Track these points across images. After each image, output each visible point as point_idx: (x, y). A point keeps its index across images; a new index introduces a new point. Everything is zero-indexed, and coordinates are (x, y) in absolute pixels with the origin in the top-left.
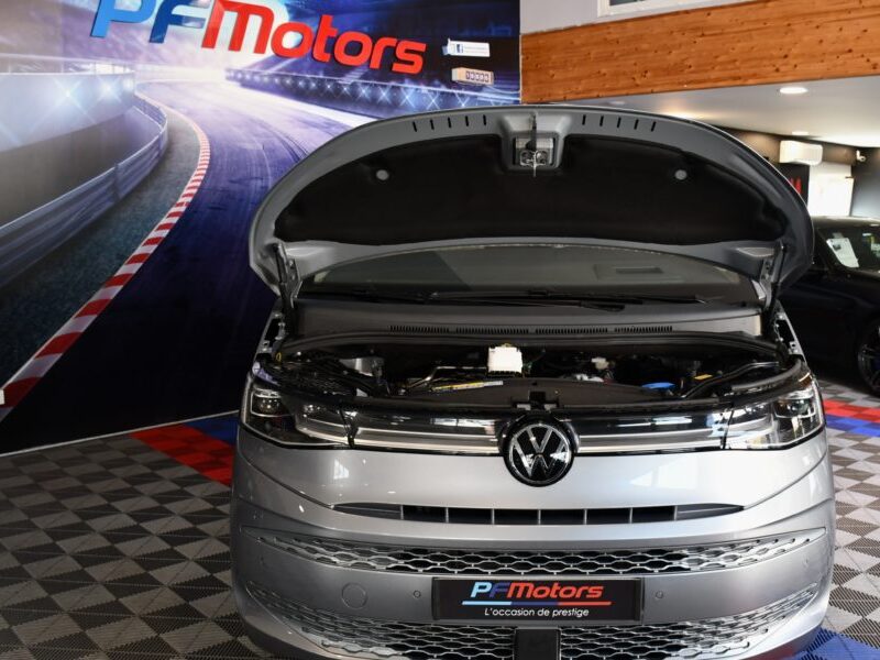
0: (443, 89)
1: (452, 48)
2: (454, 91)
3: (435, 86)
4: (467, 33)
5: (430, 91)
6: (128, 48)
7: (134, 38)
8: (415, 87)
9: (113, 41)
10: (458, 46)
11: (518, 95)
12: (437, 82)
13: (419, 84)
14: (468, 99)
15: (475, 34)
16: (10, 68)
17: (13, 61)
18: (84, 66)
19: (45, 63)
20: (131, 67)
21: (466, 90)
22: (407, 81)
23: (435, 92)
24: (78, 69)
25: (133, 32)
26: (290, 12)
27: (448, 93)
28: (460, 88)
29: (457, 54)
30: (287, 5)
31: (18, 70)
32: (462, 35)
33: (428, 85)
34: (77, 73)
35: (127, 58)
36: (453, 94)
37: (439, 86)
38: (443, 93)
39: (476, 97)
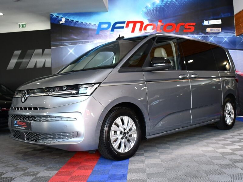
0: (203, 35)
1: (206, 23)
2: (208, 35)
3: (200, 34)
4: (212, 18)
5: (198, 36)
6: (105, 36)
7: (106, 33)
8: (193, 35)
9: (101, 35)
10: (208, 22)
11: (234, 34)
12: (200, 33)
13: (194, 35)
14: (213, 37)
15: (215, 17)
16: (78, 43)
17: (79, 42)
18: (94, 41)
19: (85, 41)
20: (105, 40)
21: (212, 34)
22: (189, 34)
23: (200, 36)
24: (93, 42)
25: (106, 32)
26: (149, 21)
27: (205, 36)
28: (210, 34)
29: (208, 24)
30: (148, 19)
31: (80, 44)
32: (210, 18)
33: (197, 34)
34: (93, 43)
35: (104, 38)
36: (207, 36)
37: (201, 34)
38: (203, 36)
39: (217, 36)
